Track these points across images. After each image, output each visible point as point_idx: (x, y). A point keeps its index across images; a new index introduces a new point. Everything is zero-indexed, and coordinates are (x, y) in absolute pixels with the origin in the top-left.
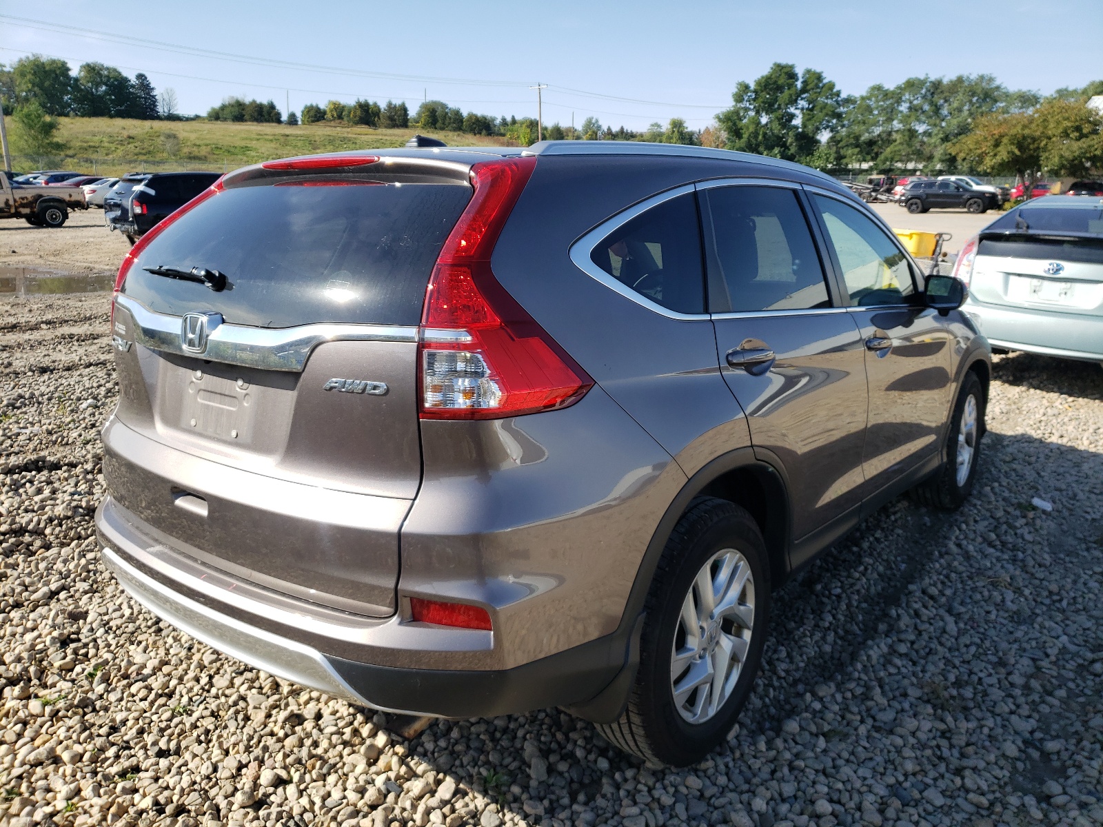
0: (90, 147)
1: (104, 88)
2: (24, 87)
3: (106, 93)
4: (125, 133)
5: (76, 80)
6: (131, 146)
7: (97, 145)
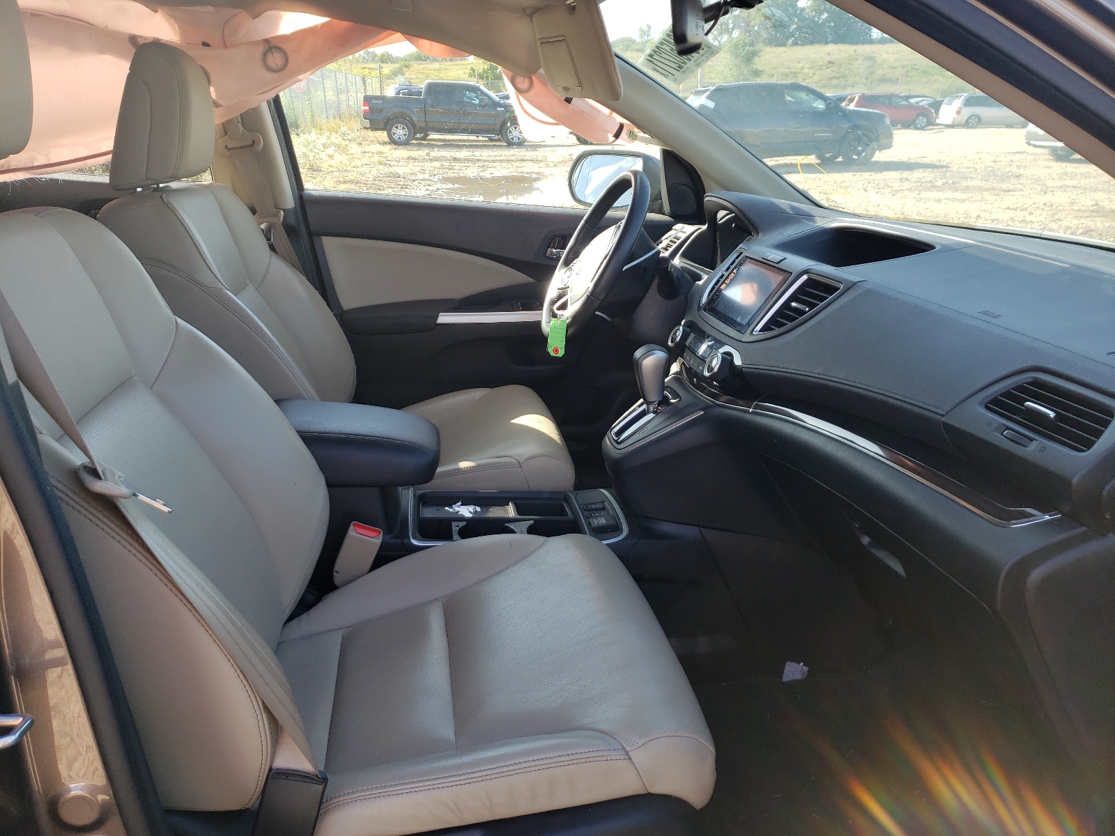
0: (791, 73)
1: (826, 15)
2: (758, 21)
3: (827, 20)
4: (828, 58)
5: (803, 10)
6: (829, 70)
7: (798, 71)
